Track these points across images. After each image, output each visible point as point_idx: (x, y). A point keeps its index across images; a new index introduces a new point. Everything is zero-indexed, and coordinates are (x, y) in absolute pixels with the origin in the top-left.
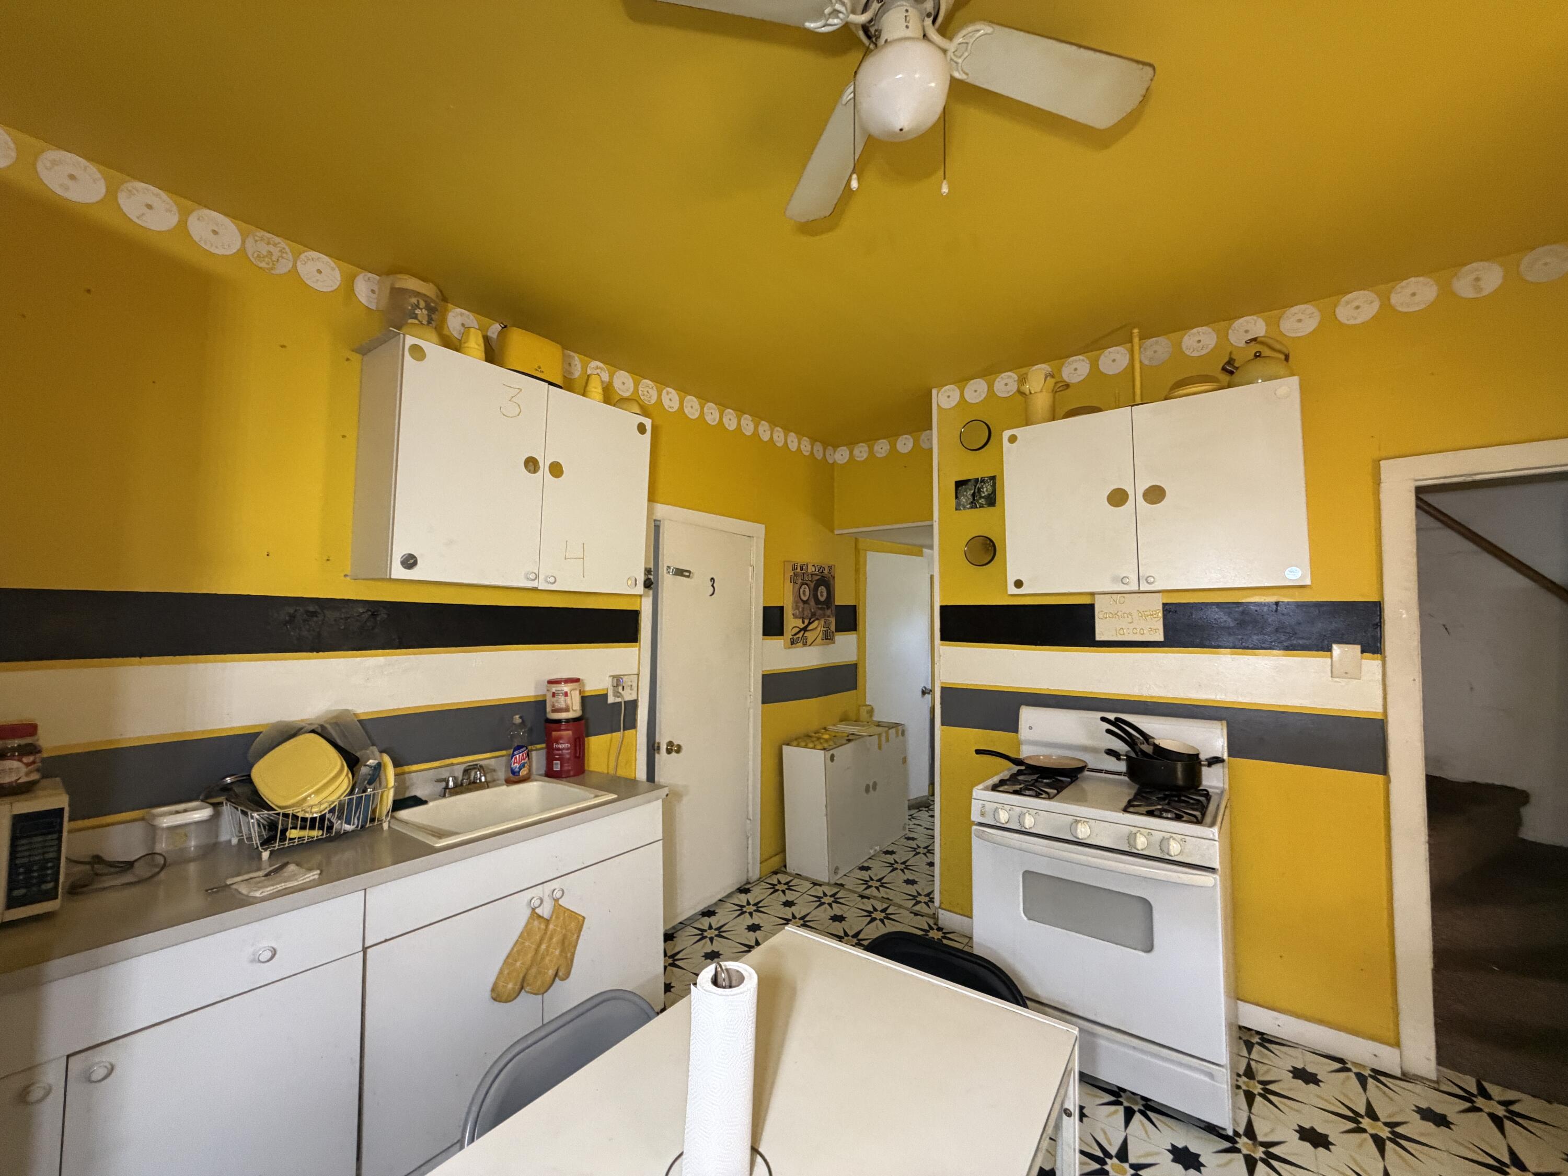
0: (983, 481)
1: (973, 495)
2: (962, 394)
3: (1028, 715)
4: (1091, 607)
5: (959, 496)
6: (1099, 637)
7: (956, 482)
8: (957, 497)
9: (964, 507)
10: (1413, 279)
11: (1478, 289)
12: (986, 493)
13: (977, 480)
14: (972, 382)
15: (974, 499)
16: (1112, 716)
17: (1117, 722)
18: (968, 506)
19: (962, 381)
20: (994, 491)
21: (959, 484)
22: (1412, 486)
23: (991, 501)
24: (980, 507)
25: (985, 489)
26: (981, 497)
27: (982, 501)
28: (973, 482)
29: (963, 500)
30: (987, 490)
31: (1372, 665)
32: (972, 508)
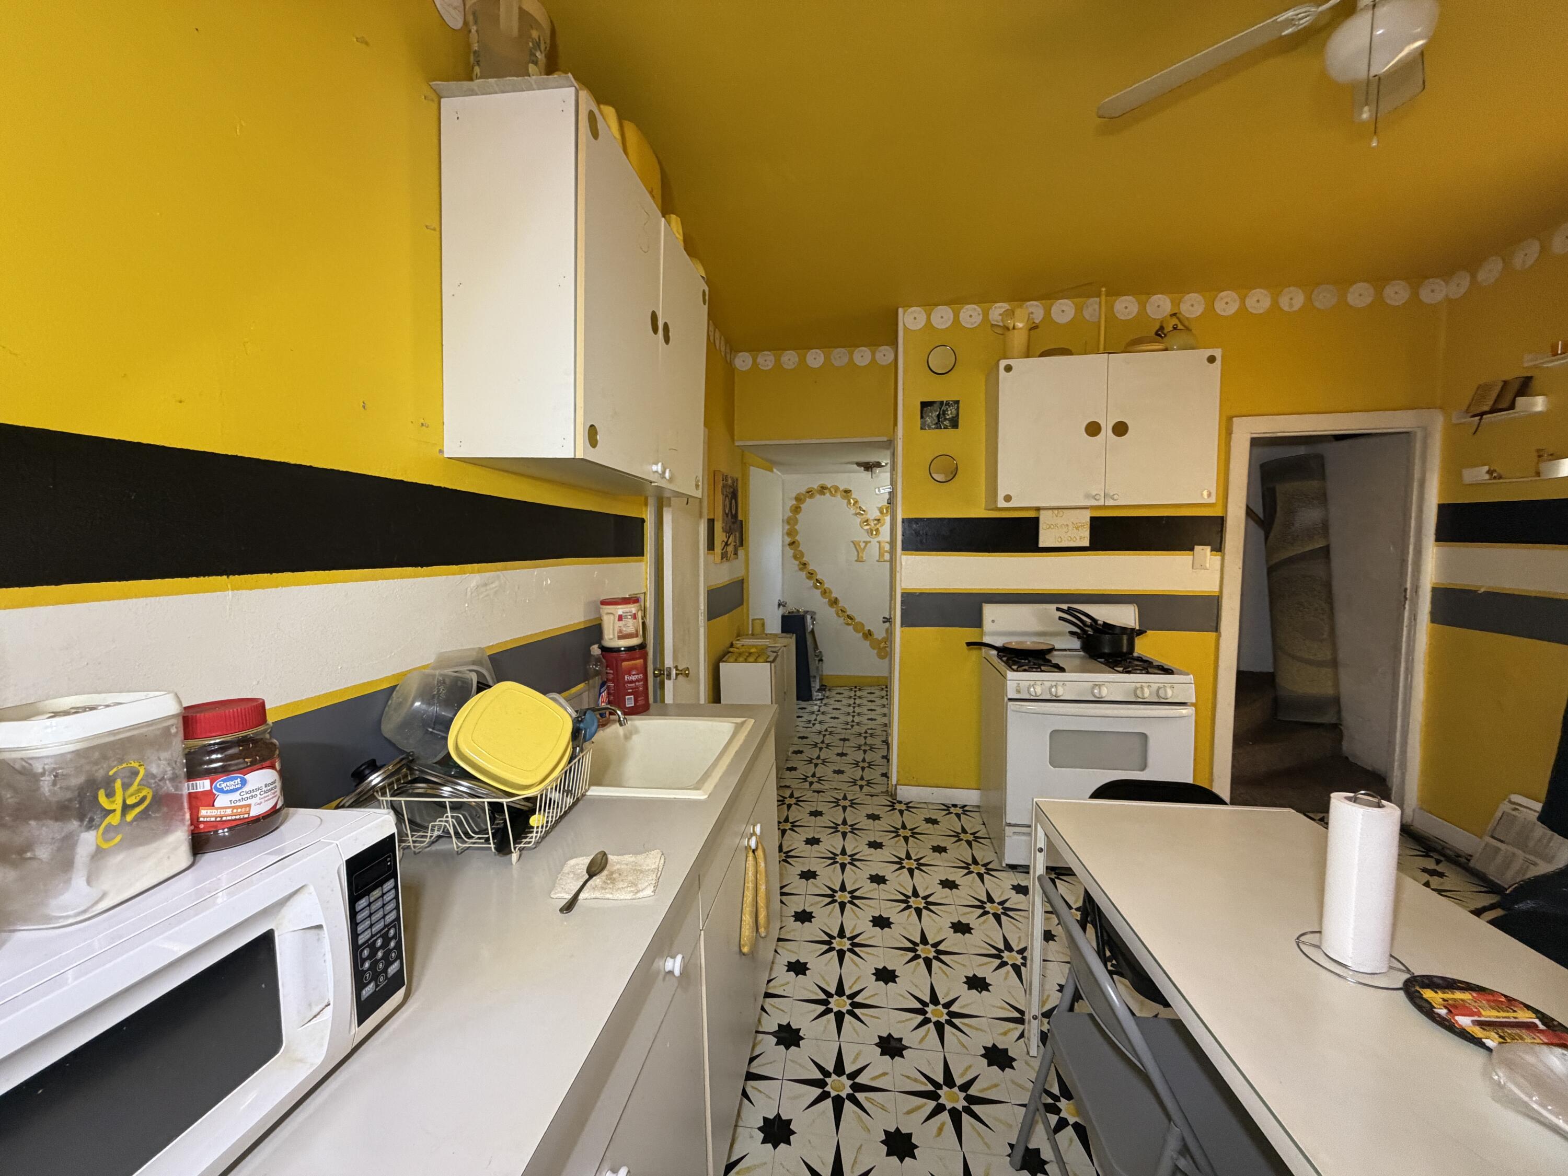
0: (948, 404)
1: (938, 416)
2: (929, 319)
3: (990, 612)
4: (1036, 520)
5: (924, 415)
6: (1041, 545)
7: (922, 403)
8: (922, 417)
9: (930, 428)
10: (1258, 290)
11: (1291, 305)
12: (951, 416)
13: (942, 402)
14: (939, 307)
15: (939, 421)
16: (1065, 607)
17: (1069, 611)
18: (933, 426)
19: (929, 304)
20: (958, 415)
21: (924, 405)
22: (1249, 437)
23: (955, 424)
24: (945, 428)
25: (949, 412)
26: (946, 419)
27: (947, 423)
28: (938, 404)
29: (928, 420)
30: (951, 413)
31: (1217, 559)
32: (937, 428)
